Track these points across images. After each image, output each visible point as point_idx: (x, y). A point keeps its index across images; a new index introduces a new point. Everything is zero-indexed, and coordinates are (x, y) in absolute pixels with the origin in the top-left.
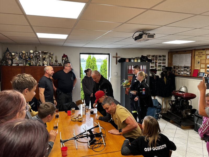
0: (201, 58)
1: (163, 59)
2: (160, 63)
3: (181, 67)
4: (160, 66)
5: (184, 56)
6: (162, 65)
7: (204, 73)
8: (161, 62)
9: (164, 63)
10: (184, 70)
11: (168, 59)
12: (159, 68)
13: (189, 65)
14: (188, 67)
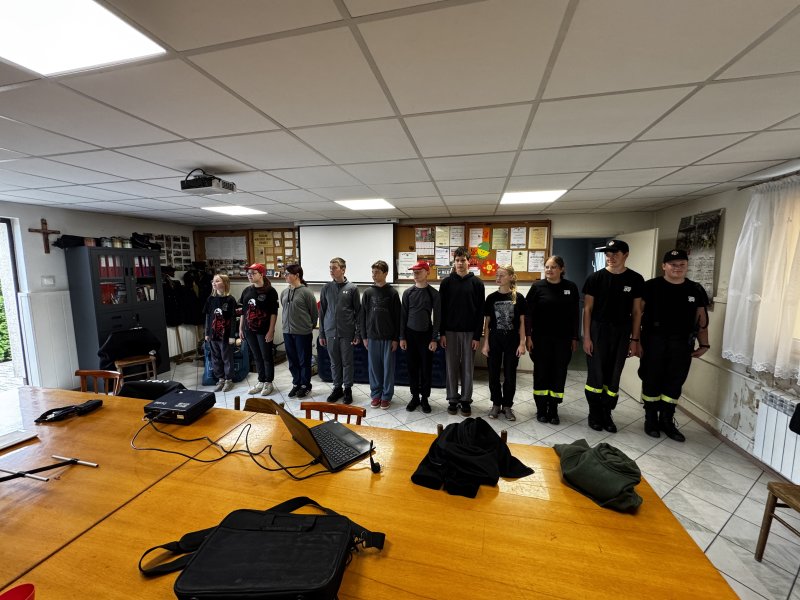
0: (266, 245)
1: (184, 245)
2: (178, 254)
3: (227, 262)
4: (179, 260)
5: (231, 240)
6: (184, 258)
7: (273, 271)
8: (181, 250)
9: (186, 254)
10: (235, 267)
11: (195, 246)
12: (178, 265)
13: (244, 257)
14: (241, 262)
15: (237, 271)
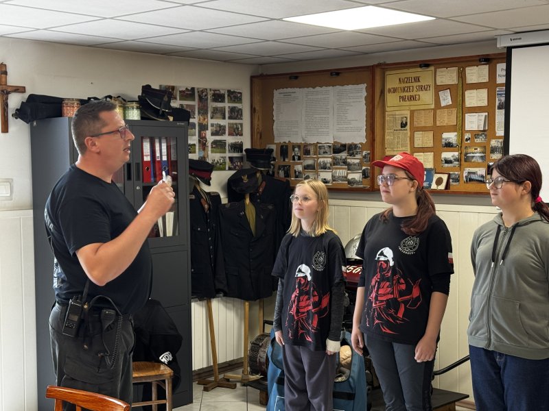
0: (416, 104)
1: (232, 110)
3: (320, 148)
4: (219, 145)
9: (236, 131)
12: (217, 156)
15: (341, 172)
